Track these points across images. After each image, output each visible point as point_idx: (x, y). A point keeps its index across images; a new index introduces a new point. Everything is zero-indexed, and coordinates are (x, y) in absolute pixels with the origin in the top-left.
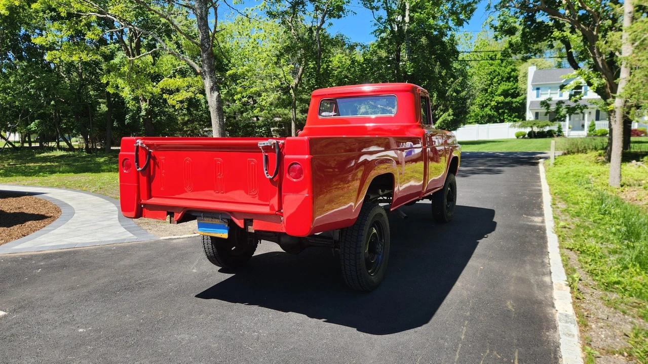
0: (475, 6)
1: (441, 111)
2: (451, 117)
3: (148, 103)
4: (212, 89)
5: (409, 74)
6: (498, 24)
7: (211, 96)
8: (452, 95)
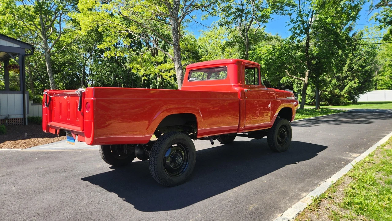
0: (360, 6)
1: (350, 80)
2: (357, 84)
3: (161, 78)
4: (178, 68)
5: (315, 55)
6: (381, 18)
7: (178, 73)
8: (358, 69)
